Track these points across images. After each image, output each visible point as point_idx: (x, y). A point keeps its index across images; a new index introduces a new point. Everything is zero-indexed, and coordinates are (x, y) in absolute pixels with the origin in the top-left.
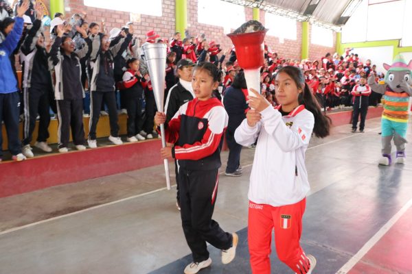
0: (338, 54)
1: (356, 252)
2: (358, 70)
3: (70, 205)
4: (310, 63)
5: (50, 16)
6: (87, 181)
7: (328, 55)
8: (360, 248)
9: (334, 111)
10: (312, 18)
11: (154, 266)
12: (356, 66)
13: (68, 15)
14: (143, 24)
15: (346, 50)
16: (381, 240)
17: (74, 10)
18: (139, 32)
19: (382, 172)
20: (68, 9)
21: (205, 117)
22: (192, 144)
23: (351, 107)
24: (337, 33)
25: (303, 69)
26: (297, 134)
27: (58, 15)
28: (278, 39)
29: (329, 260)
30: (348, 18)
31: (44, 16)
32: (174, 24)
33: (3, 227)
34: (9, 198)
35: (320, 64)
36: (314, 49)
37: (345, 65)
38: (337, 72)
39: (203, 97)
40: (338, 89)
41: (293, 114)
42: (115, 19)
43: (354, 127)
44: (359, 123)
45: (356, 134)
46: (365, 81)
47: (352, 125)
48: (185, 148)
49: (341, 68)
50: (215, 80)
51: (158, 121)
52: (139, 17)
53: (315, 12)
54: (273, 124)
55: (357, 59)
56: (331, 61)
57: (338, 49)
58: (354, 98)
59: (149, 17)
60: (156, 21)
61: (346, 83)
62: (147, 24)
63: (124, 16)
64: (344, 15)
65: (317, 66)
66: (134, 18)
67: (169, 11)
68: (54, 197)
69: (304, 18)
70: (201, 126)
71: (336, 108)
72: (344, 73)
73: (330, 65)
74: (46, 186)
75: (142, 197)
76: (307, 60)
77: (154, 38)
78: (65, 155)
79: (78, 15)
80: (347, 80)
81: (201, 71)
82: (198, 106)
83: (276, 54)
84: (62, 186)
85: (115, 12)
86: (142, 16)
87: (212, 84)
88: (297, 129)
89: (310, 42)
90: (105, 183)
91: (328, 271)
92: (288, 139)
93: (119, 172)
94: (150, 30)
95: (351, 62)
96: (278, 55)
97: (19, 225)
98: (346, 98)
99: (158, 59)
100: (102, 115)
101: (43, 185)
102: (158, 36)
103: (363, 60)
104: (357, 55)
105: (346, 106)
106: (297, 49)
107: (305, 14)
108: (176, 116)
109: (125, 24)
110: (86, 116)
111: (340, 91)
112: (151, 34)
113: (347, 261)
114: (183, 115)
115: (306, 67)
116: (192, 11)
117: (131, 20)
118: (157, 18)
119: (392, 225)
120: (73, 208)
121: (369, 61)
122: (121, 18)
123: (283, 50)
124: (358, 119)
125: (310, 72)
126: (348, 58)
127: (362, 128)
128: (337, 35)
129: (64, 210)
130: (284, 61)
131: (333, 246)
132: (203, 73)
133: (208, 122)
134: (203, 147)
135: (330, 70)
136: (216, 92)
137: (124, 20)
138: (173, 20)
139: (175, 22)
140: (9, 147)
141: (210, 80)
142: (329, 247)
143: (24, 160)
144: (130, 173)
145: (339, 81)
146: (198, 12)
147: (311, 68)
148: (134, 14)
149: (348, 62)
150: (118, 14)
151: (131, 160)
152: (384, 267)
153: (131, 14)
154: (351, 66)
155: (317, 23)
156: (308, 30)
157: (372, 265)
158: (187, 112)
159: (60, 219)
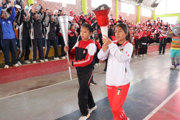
0: (153, 20)
1: (158, 105)
2: (162, 27)
3: (38, 85)
4: (141, 24)
5: (28, 5)
6: (44, 75)
7: (149, 21)
8: (161, 103)
9: (151, 45)
10: (142, 4)
11: (73, 110)
12: (161, 25)
13: (36, 4)
14: (68, 8)
15: (157, 18)
16: (170, 100)
17: (38, 2)
18: (66, 11)
19: (171, 72)
20: (36, 2)
21: (86, 48)
22: (81, 60)
23: (159, 43)
24: (153, 11)
25: (138, 27)
26: (125, 54)
27: (32, 5)
28: (127, 14)
29: (147, 108)
30: (158, 4)
31: (26, 5)
32: (81, 8)
33: (11, 94)
34: (12, 82)
35: (145, 24)
36: (143, 18)
37: (156, 25)
38: (153, 28)
39: (85, 39)
40: (153, 36)
41: (123, 45)
42: (56, 6)
43: (160, 52)
44: (162, 50)
45: (161, 55)
46: (166, 32)
47: (159, 51)
48: (78, 62)
49: (154, 26)
50: (90, 32)
51: (66, 50)
52: (66, 5)
53: (143, 2)
54: (114, 50)
55: (162, 22)
56: (150, 23)
57: (153, 18)
58: (160, 39)
59: (70, 5)
60: (73, 7)
61: (156, 33)
62: (69, 8)
63: (60, 4)
64: (156, 3)
65: (144, 26)
66: (64, 5)
67: (79, 2)
68: (31, 82)
69: (138, 4)
70: (84, 52)
71: (152, 44)
72: (156, 28)
73: (150, 25)
74: (27, 78)
75: (68, 82)
76: (139, 23)
77: (72, 14)
78: (35, 64)
79: (40, 5)
80: (157, 32)
81: (84, 27)
82: (83, 43)
83: (126, 20)
84: (34, 77)
85: (56, 3)
86: (67, 5)
87: (89, 33)
88: (125, 52)
89: (141, 15)
90: (52, 76)
91: (146, 113)
92: (121, 57)
93: (58, 72)
94: (71, 10)
95: (159, 23)
96: (127, 21)
97: (17, 93)
98: (157, 39)
99: (65, 23)
100: (50, 47)
101: (26, 77)
102: (74, 13)
103: (165, 23)
104: (162, 21)
105: (157, 43)
106: (135, 18)
107: (139, 3)
108: (74, 48)
109: (60, 8)
110: (44, 48)
111: (154, 36)
112: (71, 12)
113: (155, 109)
114: (77, 47)
115: (139, 26)
116: (89, 2)
117: (63, 7)
118: (74, 5)
119: (175, 94)
120: (39, 86)
121: (167, 23)
122: (58, 6)
123: (129, 18)
124: (162, 49)
125: (141, 28)
126: (157, 22)
127: (163, 53)
128: (153, 12)
129: (35, 87)
130: (129, 23)
131: (149, 102)
132: (85, 28)
133: (87, 50)
134: (86, 61)
135: (150, 27)
136: (91, 37)
137: (60, 6)
138: (81, 6)
139: (82, 7)
140: (12, 61)
141: (88, 32)
142: (147, 103)
143: (18, 66)
144: (63, 72)
145: (153, 32)
146: (92, 3)
147: (141, 27)
148: (64, 4)
149: (158, 24)
150: (57, 4)
151: (63, 66)
152: (171, 111)
153: (62, 4)
154: (159, 25)
155: (144, 6)
156: (140, 10)
157: (166, 110)
158: (79, 46)
159: (33, 91)
